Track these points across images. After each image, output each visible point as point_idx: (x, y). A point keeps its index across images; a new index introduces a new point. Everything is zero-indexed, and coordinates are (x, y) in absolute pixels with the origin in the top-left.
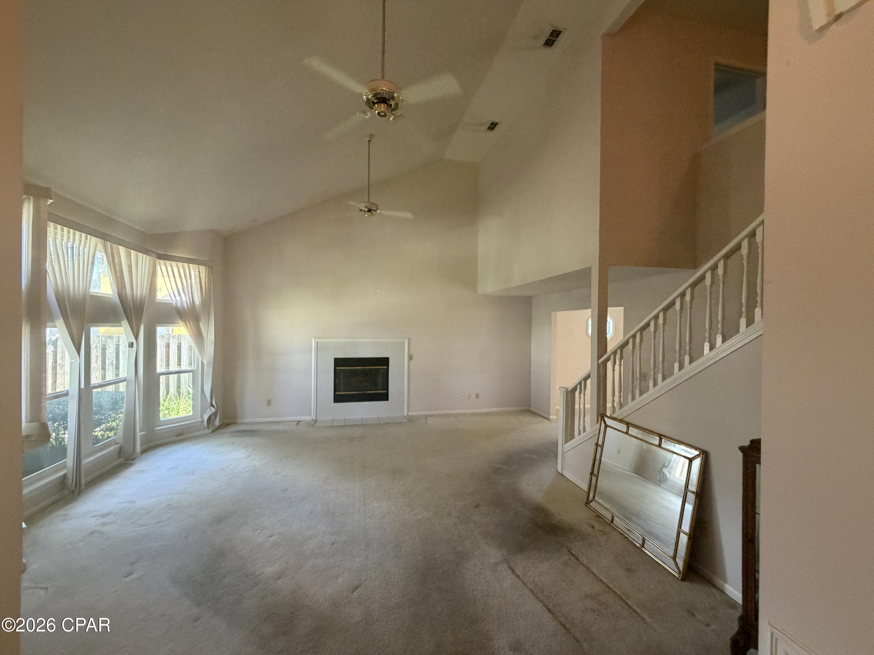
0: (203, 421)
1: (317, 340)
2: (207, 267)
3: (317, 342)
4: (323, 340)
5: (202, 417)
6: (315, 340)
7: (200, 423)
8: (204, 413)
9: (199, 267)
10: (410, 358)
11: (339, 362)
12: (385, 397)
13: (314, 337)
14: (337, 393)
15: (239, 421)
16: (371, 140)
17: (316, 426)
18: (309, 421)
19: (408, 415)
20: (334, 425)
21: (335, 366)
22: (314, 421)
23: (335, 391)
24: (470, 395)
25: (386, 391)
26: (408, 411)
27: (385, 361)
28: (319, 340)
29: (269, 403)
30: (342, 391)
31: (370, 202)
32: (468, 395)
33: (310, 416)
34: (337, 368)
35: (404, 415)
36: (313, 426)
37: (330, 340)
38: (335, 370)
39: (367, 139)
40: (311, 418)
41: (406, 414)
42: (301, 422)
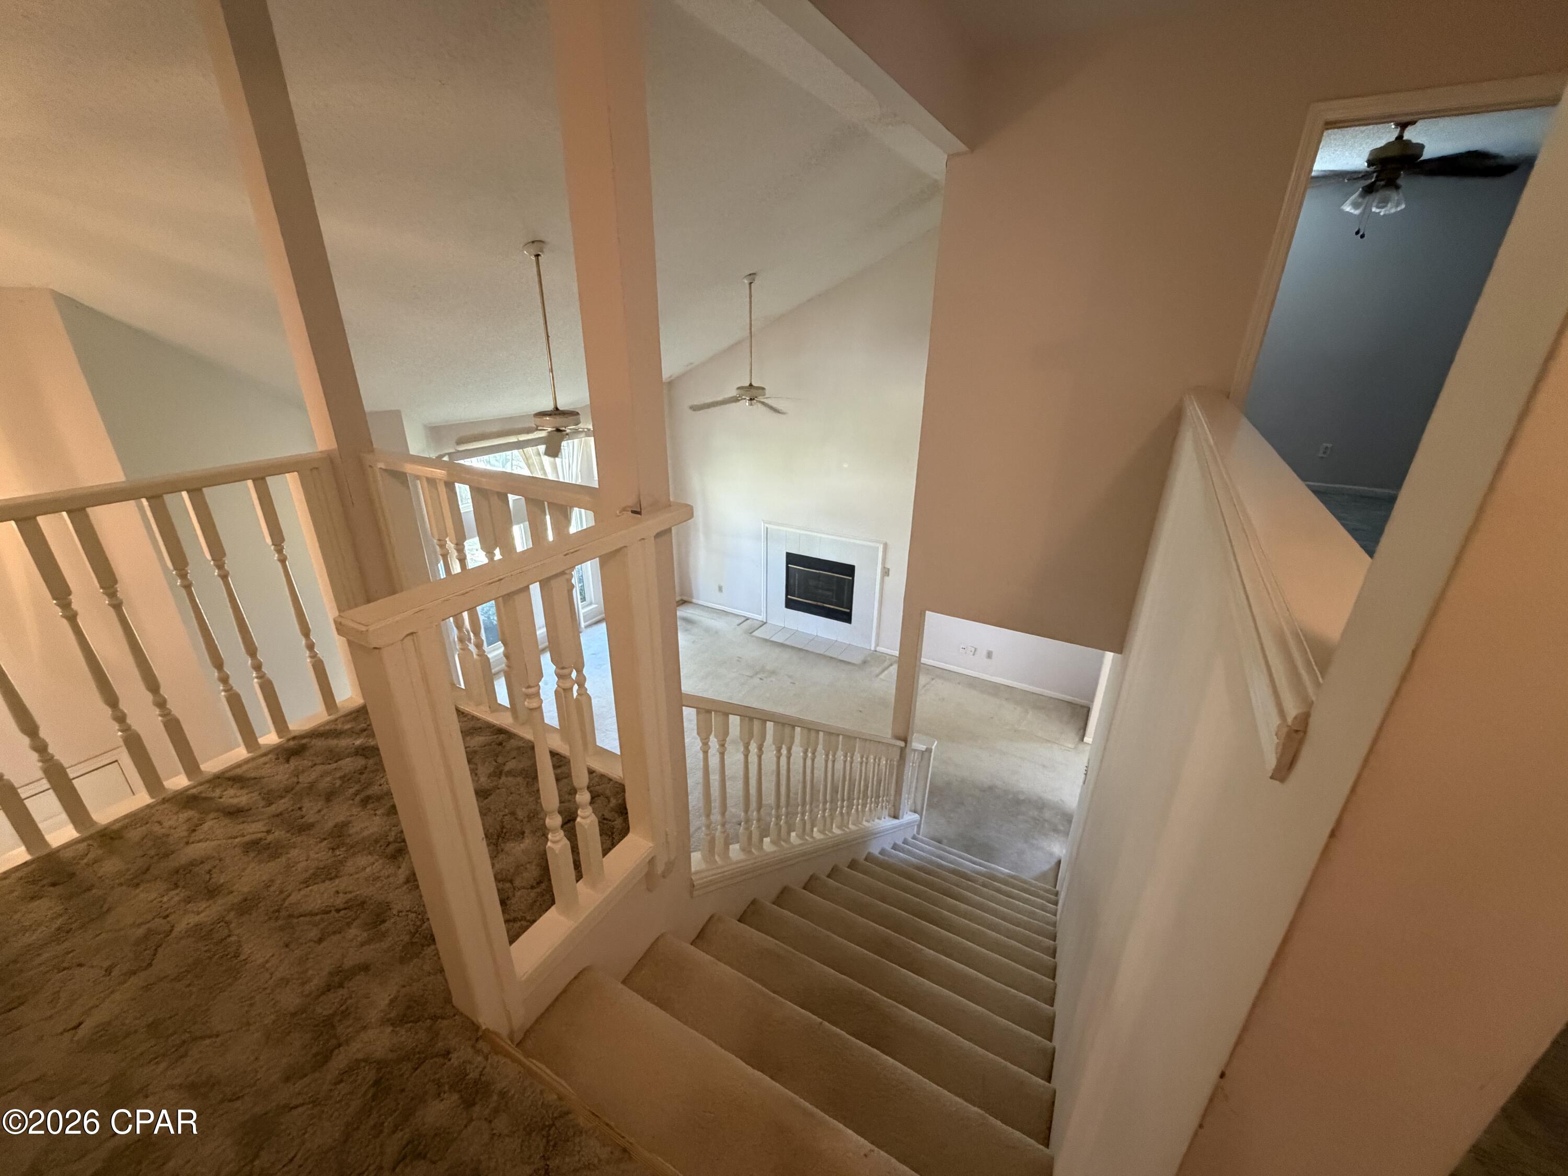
1: (766, 525)
3: (767, 528)
4: (773, 526)
6: (764, 526)
10: (886, 572)
11: (791, 558)
12: (846, 617)
13: (763, 521)
14: (789, 597)
15: (694, 601)
16: (754, 280)
17: (754, 634)
18: (758, 622)
19: (876, 651)
20: (772, 639)
21: (787, 563)
22: (761, 623)
23: (787, 594)
24: (976, 650)
25: (848, 611)
26: (877, 645)
27: (849, 570)
28: (769, 526)
29: (720, 589)
30: (796, 595)
31: (754, 384)
32: (973, 650)
33: (761, 615)
34: (789, 565)
35: (870, 650)
36: (751, 633)
37: (782, 528)
38: (787, 568)
39: (746, 281)
40: (762, 618)
41: (873, 648)
42: (748, 621)
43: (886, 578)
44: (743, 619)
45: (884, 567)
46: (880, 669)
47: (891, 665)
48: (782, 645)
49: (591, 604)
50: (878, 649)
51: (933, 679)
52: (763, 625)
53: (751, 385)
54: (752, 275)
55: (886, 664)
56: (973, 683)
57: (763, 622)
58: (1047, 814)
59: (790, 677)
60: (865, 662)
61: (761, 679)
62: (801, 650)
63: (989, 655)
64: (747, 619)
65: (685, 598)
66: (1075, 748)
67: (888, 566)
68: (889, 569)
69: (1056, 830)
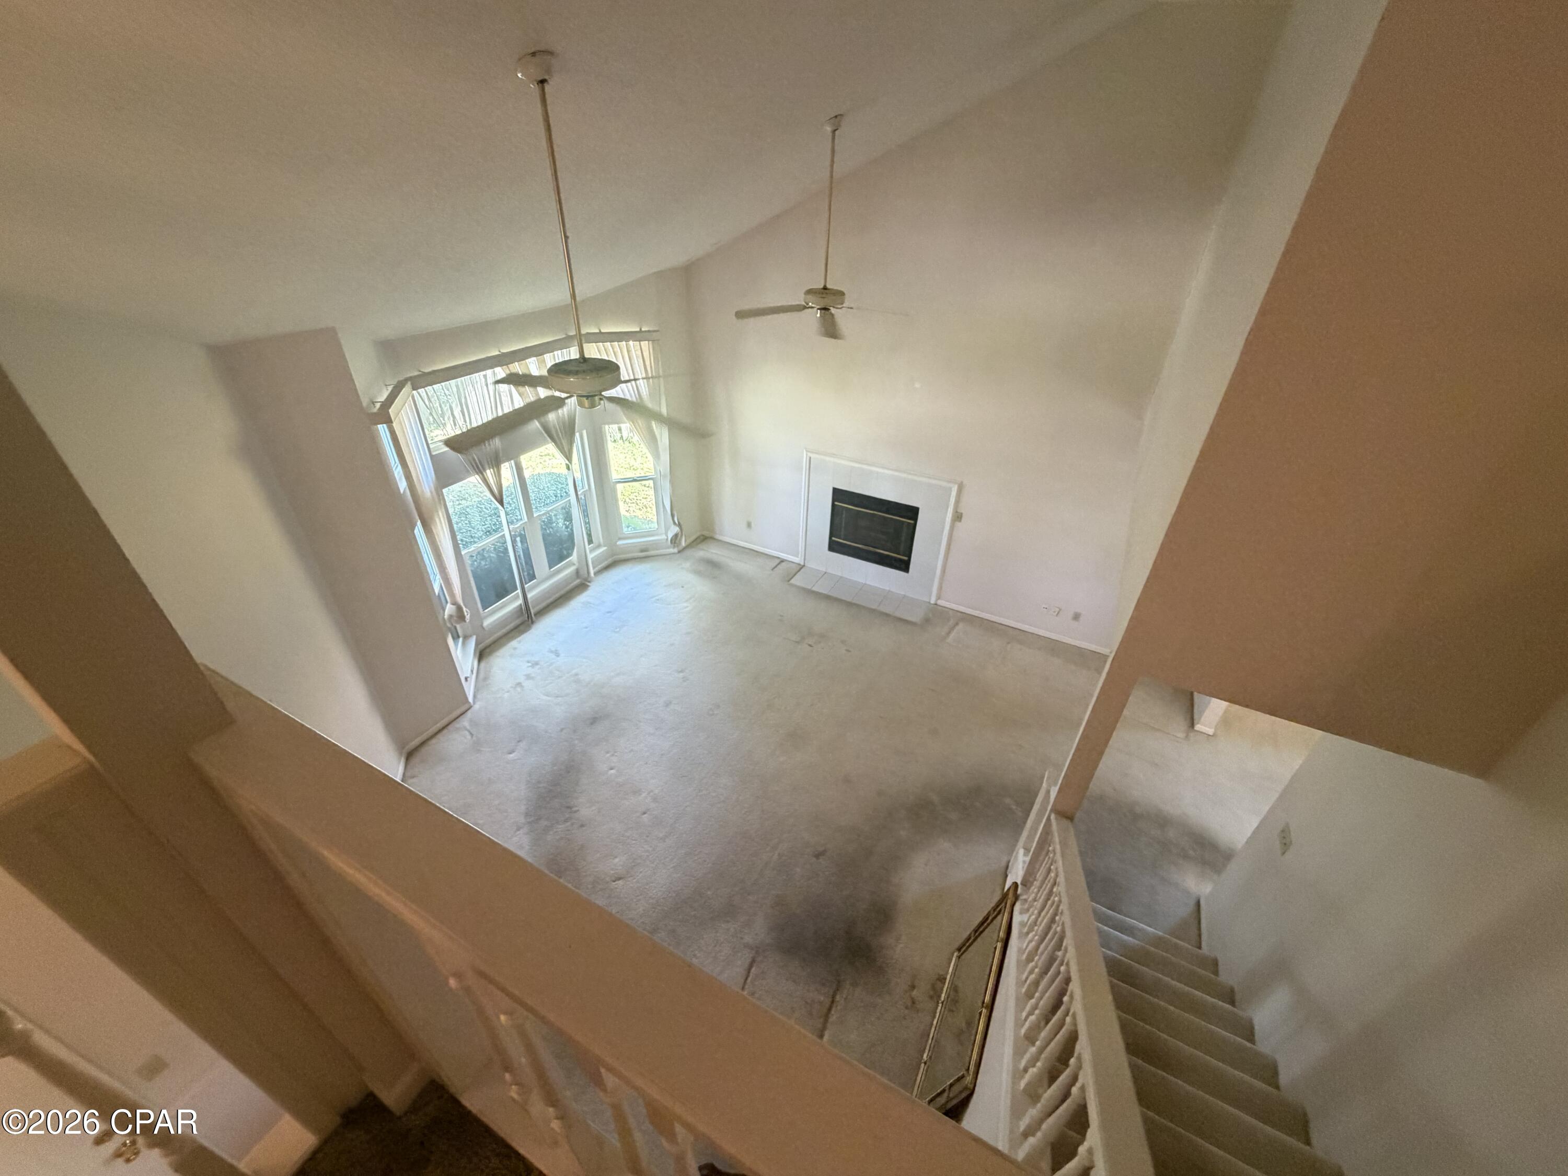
0: (667, 539)
1: (809, 454)
2: (650, 342)
3: (810, 458)
4: (817, 456)
5: (666, 534)
6: (807, 455)
7: (665, 541)
8: (668, 531)
9: (640, 344)
10: (958, 517)
11: (838, 494)
12: (904, 566)
13: (806, 449)
14: (833, 538)
15: (718, 537)
16: (840, 126)
17: (792, 581)
18: (794, 565)
19: (936, 604)
20: (815, 589)
21: (834, 500)
22: (799, 567)
23: (832, 534)
24: (1060, 610)
25: (906, 558)
26: (939, 598)
27: (912, 513)
28: (813, 456)
29: (749, 525)
30: (842, 537)
31: (829, 286)
32: (1058, 610)
33: (798, 557)
34: (836, 503)
35: (929, 603)
36: (789, 581)
37: (828, 459)
38: (833, 505)
39: (829, 129)
40: (798, 560)
41: (933, 602)
42: (783, 564)
43: (958, 524)
44: (777, 561)
45: (957, 512)
46: (946, 629)
47: (957, 624)
48: (827, 597)
49: (599, 546)
50: (940, 602)
51: (1008, 643)
52: (801, 568)
53: (825, 288)
54: (837, 120)
55: (952, 622)
56: (1055, 648)
57: (799, 564)
58: (1171, 834)
59: (843, 642)
60: (927, 620)
61: (810, 646)
62: (849, 605)
63: (1076, 617)
64: (782, 561)
65: (706, 533)
66: (1187, 736)
67: (960, 510)
68: (962, 514)
69: (1186, 857)
